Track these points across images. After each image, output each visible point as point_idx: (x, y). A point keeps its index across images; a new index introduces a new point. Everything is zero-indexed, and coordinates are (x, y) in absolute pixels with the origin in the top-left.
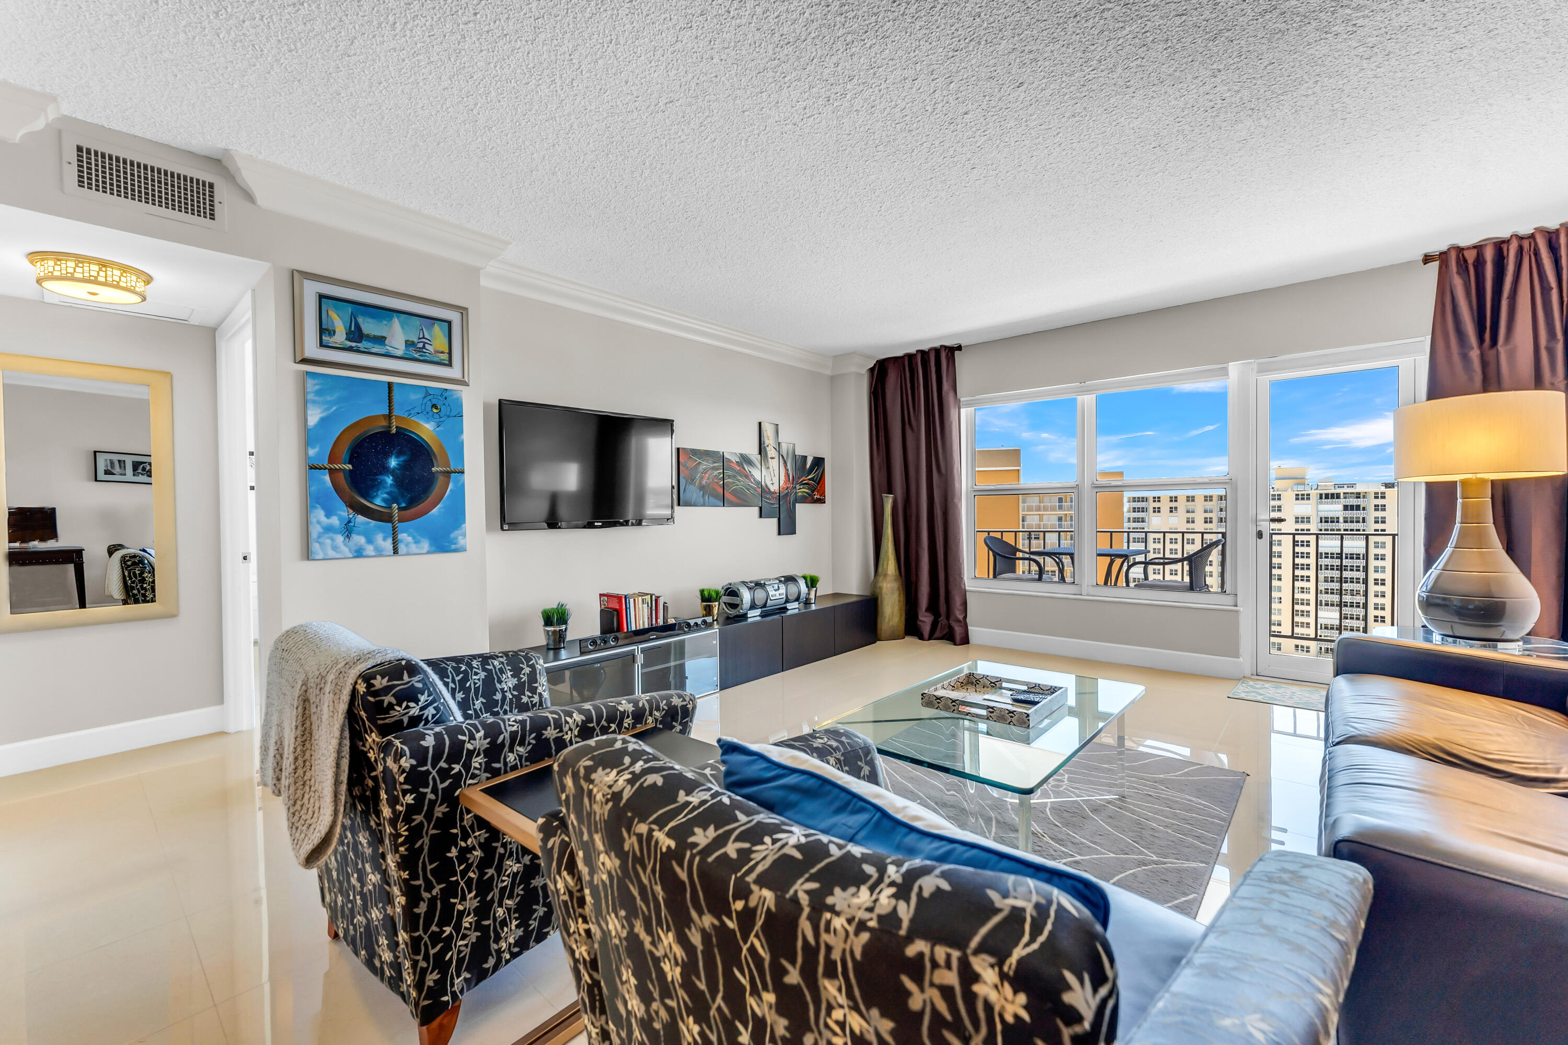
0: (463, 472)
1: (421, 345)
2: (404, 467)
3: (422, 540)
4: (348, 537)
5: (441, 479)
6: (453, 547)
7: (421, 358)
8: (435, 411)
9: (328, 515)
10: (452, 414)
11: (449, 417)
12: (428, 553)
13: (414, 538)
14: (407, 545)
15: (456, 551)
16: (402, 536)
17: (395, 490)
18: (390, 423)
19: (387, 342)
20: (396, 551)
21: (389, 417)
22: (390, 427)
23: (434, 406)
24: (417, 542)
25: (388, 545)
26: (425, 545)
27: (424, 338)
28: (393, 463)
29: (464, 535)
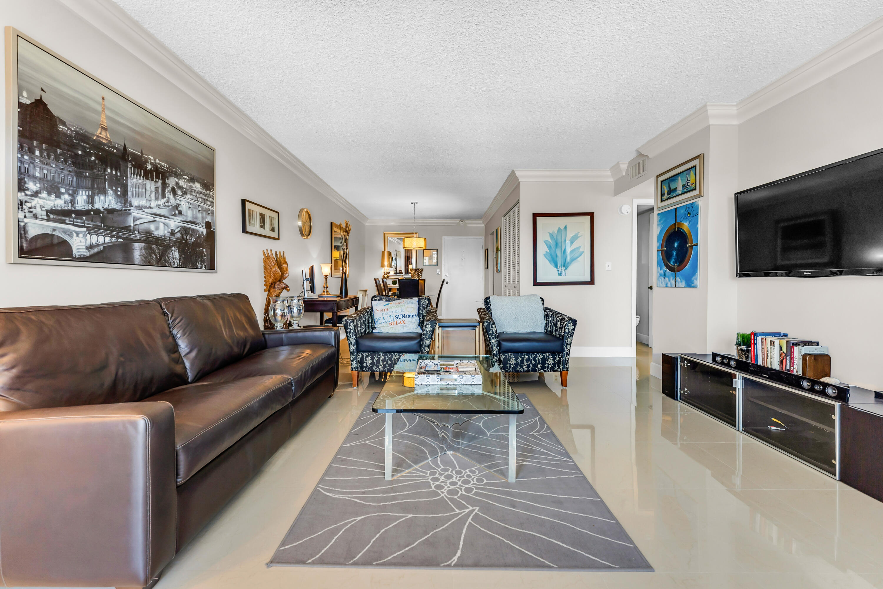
0: (697, 245)
1: (686, 185)
2: (679, 246)
3: (683, 280)
4: (665, 278)
5: (689, 249)
6: (693, 285)
7: (687, 191)
8: (689, 215)
9: (661, 270)
10: (695, 215)
11: (693, 216)
12: (685, 287)
13: (681, 280)
14: (678, 283)
15: (693, 287)
16: (678, 278)
17: (676, 257)
18: (676, 227)
19: (677, 190)
20: (675, 286)
21: (675, 224)
22: (675, 228)
23: (689, 213)
24: (681, 282)
25: (673, 282)
26: (684, 283)
27: (688, 180)
28: (676, 245)
29: (697, 279)
